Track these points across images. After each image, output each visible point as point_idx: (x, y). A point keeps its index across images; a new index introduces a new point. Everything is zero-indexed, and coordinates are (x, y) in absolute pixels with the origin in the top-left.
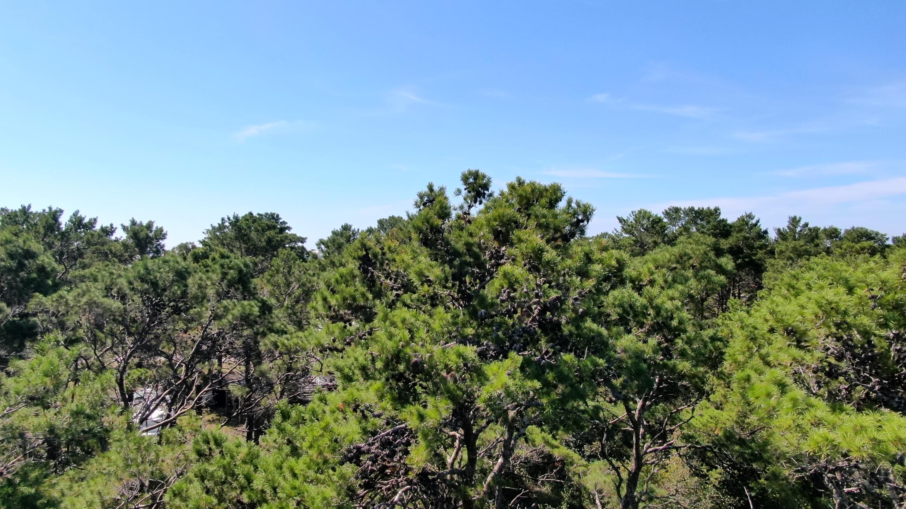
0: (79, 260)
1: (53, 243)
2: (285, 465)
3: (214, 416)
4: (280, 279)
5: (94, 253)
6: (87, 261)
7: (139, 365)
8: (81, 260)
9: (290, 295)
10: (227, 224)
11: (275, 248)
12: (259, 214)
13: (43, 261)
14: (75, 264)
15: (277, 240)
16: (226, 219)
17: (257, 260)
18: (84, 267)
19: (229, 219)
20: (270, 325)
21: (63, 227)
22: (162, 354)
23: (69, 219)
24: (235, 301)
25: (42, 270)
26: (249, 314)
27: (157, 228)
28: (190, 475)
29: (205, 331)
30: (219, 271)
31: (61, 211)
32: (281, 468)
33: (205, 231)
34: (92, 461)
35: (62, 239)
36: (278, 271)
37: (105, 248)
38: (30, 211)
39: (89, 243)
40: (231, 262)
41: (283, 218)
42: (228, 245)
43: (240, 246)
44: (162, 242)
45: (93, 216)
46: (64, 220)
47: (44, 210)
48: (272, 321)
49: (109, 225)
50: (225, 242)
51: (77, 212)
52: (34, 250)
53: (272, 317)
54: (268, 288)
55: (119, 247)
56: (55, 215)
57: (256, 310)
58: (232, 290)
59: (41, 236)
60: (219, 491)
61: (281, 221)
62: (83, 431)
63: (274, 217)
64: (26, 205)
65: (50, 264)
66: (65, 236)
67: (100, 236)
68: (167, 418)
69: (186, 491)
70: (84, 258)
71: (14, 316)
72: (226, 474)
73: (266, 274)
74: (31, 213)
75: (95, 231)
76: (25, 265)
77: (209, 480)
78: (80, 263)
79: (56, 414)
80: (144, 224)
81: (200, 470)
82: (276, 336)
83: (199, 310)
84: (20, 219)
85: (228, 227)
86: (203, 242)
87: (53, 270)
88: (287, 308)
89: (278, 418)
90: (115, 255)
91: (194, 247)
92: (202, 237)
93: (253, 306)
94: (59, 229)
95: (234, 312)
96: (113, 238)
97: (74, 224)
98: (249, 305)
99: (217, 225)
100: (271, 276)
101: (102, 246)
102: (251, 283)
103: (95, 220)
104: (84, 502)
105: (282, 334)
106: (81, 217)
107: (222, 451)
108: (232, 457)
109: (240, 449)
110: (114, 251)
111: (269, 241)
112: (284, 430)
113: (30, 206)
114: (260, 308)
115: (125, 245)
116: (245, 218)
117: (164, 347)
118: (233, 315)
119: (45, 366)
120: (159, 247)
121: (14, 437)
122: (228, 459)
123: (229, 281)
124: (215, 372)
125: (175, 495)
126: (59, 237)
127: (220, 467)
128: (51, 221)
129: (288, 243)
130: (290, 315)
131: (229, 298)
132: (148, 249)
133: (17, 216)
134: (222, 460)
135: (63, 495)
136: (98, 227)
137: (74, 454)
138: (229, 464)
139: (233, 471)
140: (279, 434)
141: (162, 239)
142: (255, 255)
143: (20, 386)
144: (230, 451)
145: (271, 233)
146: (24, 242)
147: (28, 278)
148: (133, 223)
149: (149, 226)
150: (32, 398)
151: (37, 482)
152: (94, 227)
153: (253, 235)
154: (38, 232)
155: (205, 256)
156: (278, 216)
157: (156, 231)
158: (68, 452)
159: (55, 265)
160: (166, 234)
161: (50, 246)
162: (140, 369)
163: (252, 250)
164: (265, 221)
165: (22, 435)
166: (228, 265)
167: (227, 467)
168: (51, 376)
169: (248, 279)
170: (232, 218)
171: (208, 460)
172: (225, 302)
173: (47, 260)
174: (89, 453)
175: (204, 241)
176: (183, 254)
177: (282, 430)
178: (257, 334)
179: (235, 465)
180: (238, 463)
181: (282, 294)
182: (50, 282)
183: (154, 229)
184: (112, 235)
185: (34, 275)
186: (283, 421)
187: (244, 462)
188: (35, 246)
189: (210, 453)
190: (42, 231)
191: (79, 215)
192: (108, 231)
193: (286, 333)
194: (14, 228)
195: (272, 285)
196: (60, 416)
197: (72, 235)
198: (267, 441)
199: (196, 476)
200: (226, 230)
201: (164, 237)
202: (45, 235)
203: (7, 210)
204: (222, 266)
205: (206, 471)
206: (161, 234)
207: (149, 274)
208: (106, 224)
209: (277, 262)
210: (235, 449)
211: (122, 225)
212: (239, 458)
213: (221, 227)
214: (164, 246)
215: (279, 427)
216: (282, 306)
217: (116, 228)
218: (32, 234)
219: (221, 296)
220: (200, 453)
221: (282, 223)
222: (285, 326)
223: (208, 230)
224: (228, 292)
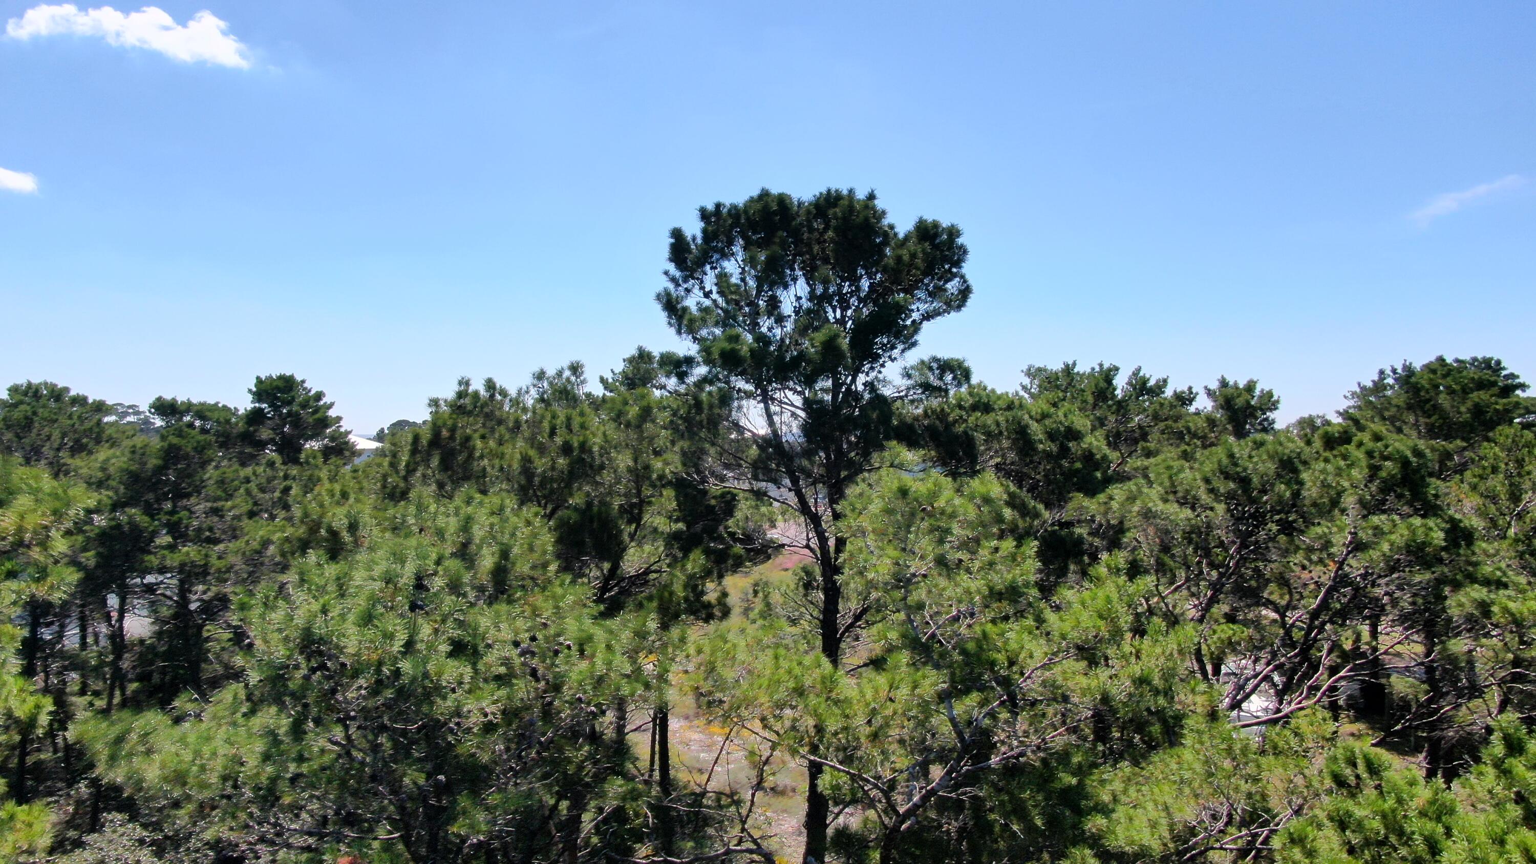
0: (1141, 444)
1: (1106, 418)
2: (1511, 839)
3: (1360, 727)
4: (1497, 483)
5: (1163, 432)
6: (1152, 445)
7: (1231, 618)
8: (1145, 444)
9: (1520, 516)
10: (1390, 381)
11: (1491, 425)
12: (1457, 361)
13: (1090, 444)
14: (1136, 451)
15: (1496, 410)
16: (1388, 371)
17: (1450, 447)
18: (1148, 454)
19: (1394, 371)
20: (1470, 568)
21: (1119, 393)
22: (1269, 603)
23: (1126, 380)
24: (1396, 517)
25: (1089, 457)
26: (1424, 543)
27: (1262, 391)
28: (1322, 815)
29: (1340, 568)
30: (1364, 463)
31: (1117, 369)
32: (1502, 843)
33: (1348, 395)
34: (1155, 758)
35: (1118, 411)
36: (1495, 470)
37: (1180, 425)
38: (1076, 370)
39: (1156, 417)
40: (1386, 447)
41: (1510, 366)
42: (1392, 420)
43: (1417, 421)
44: (1271, 415)
45: (1162, 376)
46: (1121, 382)
47: (1093, 369)
48: (1474, 559)
49: (1186, 389)
50: (1387, 414)
51: (1139, 369)
52: (1078, 428)
53: (1474, 553)
54: (1471, 502)
55: (1202, 423)
56: (1108, 375)
57: (1438, 537)
58: (1391, 497)
59: (1089, 407)
60: (1373, 856)
61: (1504, 373)
62: (1148, 710)
63: (1491, 366)
64: (1070, 363)
65: (1099, 449)
66: (1121, 406)
67: (1172, 406)
68: (1276, 713)
69: (1313, 841)
70: (1148, 441)
71: (1053, 524)
72: (1386, 827)
73: (1468, 474)
74: (1078, 373)
75: (1165, 399)
76: (1068, 449)
77: (1353, 831)
78: (1143, 449)
79: (1111, 678)
80: (1241, 386)
81: (1338, 810)
82: (1485, 590)
83: (1326, 530)
84: (1063, 382)
85: (1392, 387)
86: (1345, 414)
87: (1105, 457)
88: (1517, 541)
89: (1498, 748)
90: (1194, 435)
91: (1328, 423)
92: (1344, 405)
93: (1431, 529)
94: (1114, 396)
95: (1393, 537)
96: (1192, 409)
97: (1135, 389)
98: (1425, 525)
99: (1369, 384)
100: (1481, 477)
101: (1176, 421)
102: (1428, 485)
103: (1165, 381)
104: (1145, 819)
105: (1498, 588)
106: (1144, 377)
107: (1380, 785)
108: (1400, 801)
109: (1415, 790)
110: (1193, 429)
111: (1478, 411)
112: (1510, 772)
113: (1074, 364)
114: (1447, 532)
115: (1211, 422)
116: (1430, 368)
117: (1271, 593)
118: (1392, 545)
119: (1100, 603)
120: (1266, 423)
121: (1055, 699)
122: (1391, 802)
123: (1384, 481)
124: (1364, 648)
125: (1293, 841)
126: (1114, 407)
127: (1375, 813)
128: (1103, 384)
129: (1520, 416)
130: (1521, 555)
131: (1384, 512)
132: (1248, 427)
133: (1058, 379)
134: (1380, 802)
135: (1115, 799)
136: (1169, 392)
137: (1130, 744)
138: (1394, 811)
139: (1401, 827)
140: (1498, 777)
141: (1271, 410)
142: (1448, 437)
143: (1067, 627)
144: (1395, 789)
145: (1478, 396)
146: (1065, 416)
147: (1070, 470)
148: (1224, 384)
149: (1250, 387)
150: (1079, 648)
151: (1081, 771)
152: (1163, 392)
153: (1444, 400)
154: (1085, 401)
155: (1345, 438)
156: (1498, 362)
157: (1260, 397)
158: (1121, 739)
159: (1106, 450)
160: (1278, 401)
161: (1101, 422)
162: (1231, 626)
163: (1440, 427)
164: (1472, 373)
165: (1066, 699)
166: (1381, 453)
167: (1390, 816)
168: (1106, 619)
169: (1423, 478)
170: (1399, 371)
171: (1353, 796)
172: (1375, 520)
173: (1095, 443)
174: (1152, 746)
175: (1346, 412)
176: (1306, 435)
177: (1504, 772)
178: (1440, 582)
179: (1405, 816)
180: (1411, 814)
181: (1502, 514)
182: (1098, 475)
183: (1257, 392)
184: (1191, 404)
185: (1078, 465)
186: (1507, 756)
187: (1423, 814)
188: (1081, 422)
189: (1358, 784)
190: (1090, 399)
191: (1141, 374)
192: (1184, 399)
193: (1506, 586)
194: (1050, 395)
195: (1482, 495)
196: (1116, 682)
197: (1132, 406)
198: (1472, 788)
199: (1331, 819)
200: (1389, 393)
201: (1274, 406)
202: (1095, 406)
203: (1045, 370)
204: (1370, 454)
205: (1349, 814)
206: (1269, 402)
207: (1236, 465)
208: (1182, 387)
209: (1491, 451)
210: (1406, 788)
211: (1206, 388)
212: (1414, 804)
213: (1379, 387)
214: (1273, 422)
215: (1498, 764)
216: (1504, 537)
217: (1197, 394)
218: (1078, 404)
219: (1369, 508)
220: (1339, 781)
221: (1507, 377)
222: (1504, 573)
223: (1354, 394)
224: (1384, 501)
